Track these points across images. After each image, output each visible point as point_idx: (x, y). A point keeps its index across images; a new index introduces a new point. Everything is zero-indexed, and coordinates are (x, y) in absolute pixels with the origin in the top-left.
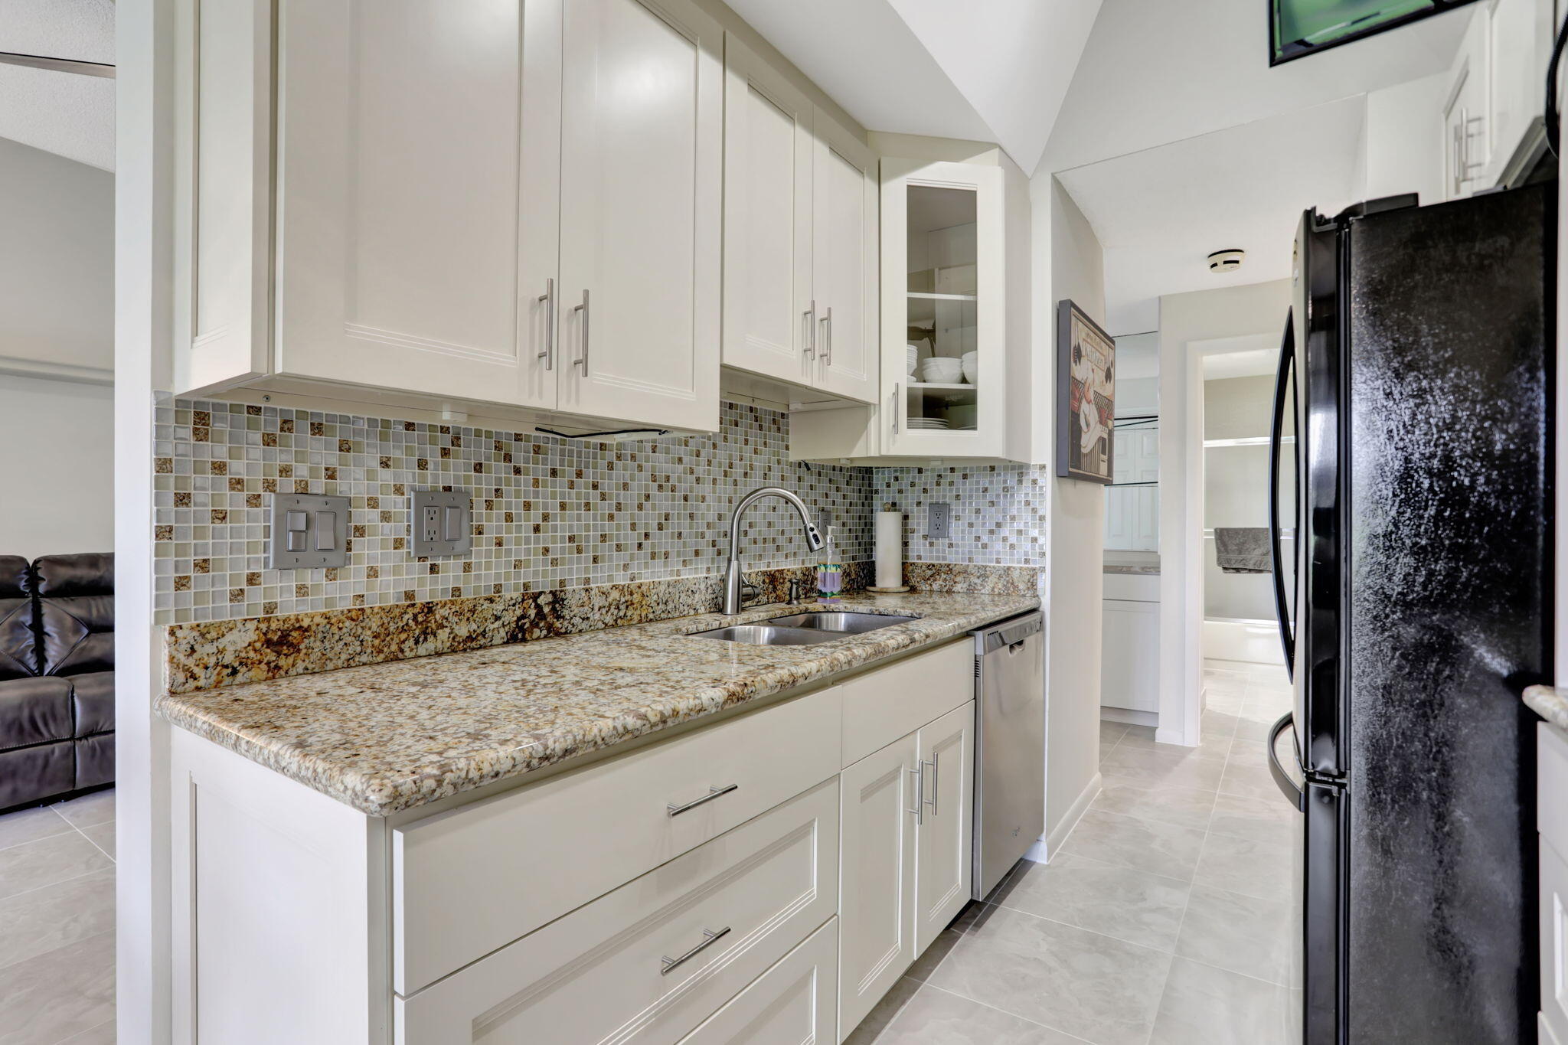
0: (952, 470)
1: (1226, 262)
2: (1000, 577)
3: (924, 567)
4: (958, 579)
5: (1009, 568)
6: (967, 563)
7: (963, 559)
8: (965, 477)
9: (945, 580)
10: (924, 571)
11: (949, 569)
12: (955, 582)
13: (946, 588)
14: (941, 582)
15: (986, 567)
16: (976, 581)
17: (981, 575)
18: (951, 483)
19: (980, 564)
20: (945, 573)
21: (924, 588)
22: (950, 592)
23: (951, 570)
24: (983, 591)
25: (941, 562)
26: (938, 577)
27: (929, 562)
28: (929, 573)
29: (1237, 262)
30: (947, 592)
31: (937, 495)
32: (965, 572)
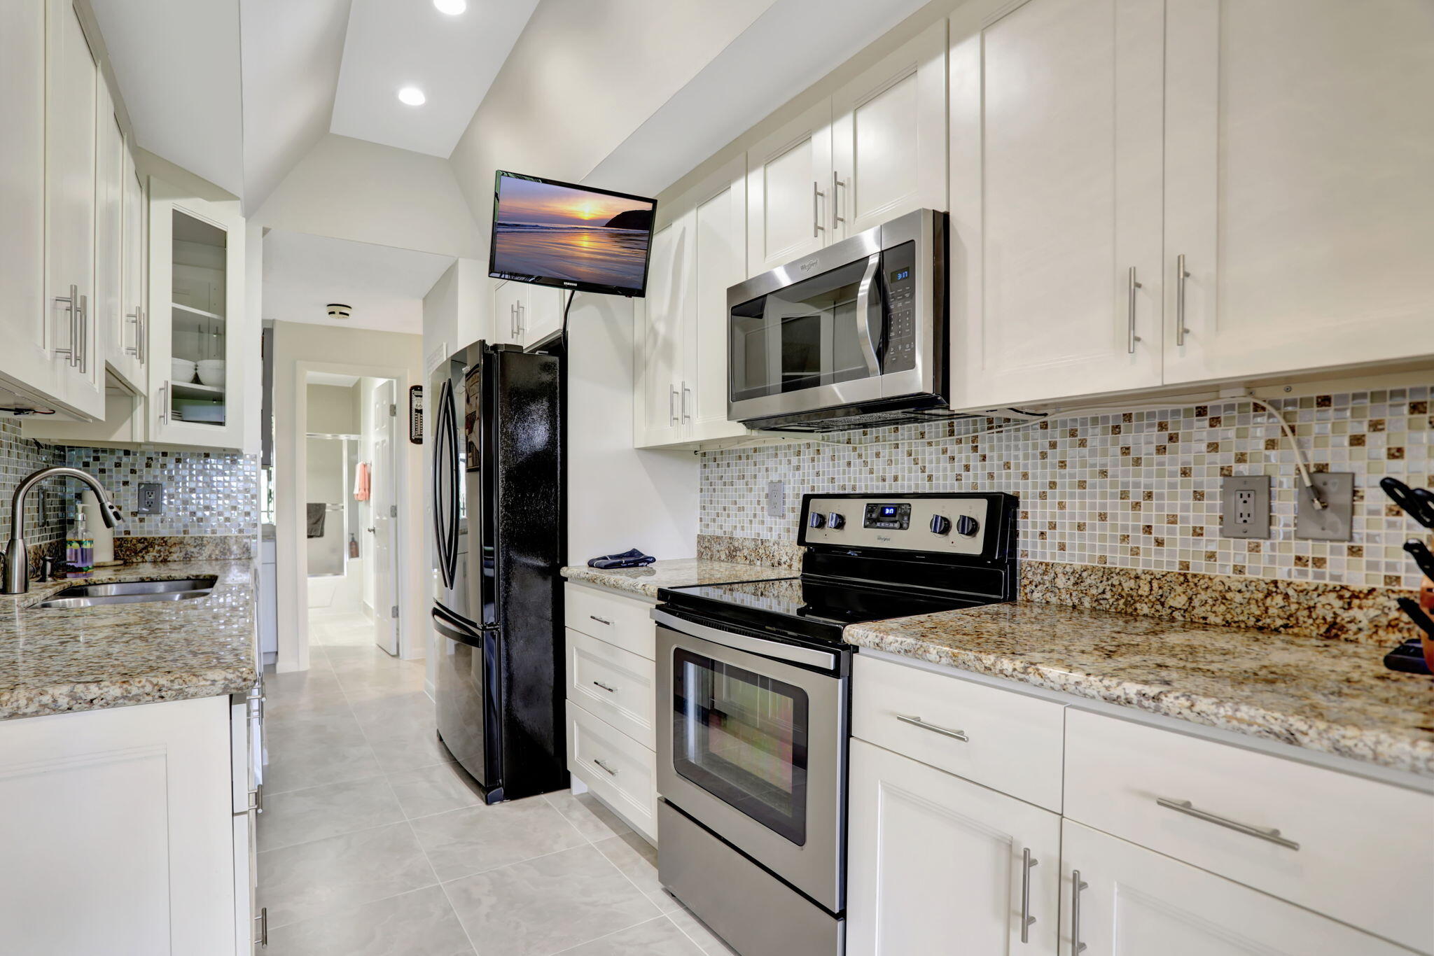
0: (165, 454)
1: (341, 313)
2: (217, 545)
3: (134, 541)
4: (173, 550)
5: (226, 537)
6: (182, 535)
7: (178, 532)
8: (178, 461)
9: (159, 551)
10: (134, 545)
11: (164, 541)
12: (170, 553)
13: (161, 559)
14: (155, 554)
15: (203, 537)
16: (193, 550)
17: (198, 545)
18: (164, 466)
19: (196, 535)
20: (159, 545)
21: (135, 560)
22: (165, 561)
23: (165, 542)
24: (200, 558)
25: (153, 535)
26: (151, 549)
27: (140, 536)
28: (140, 546)
29: (348, 315)
30: (161, 561)
31: (148, 476)
32: (181, 543)
